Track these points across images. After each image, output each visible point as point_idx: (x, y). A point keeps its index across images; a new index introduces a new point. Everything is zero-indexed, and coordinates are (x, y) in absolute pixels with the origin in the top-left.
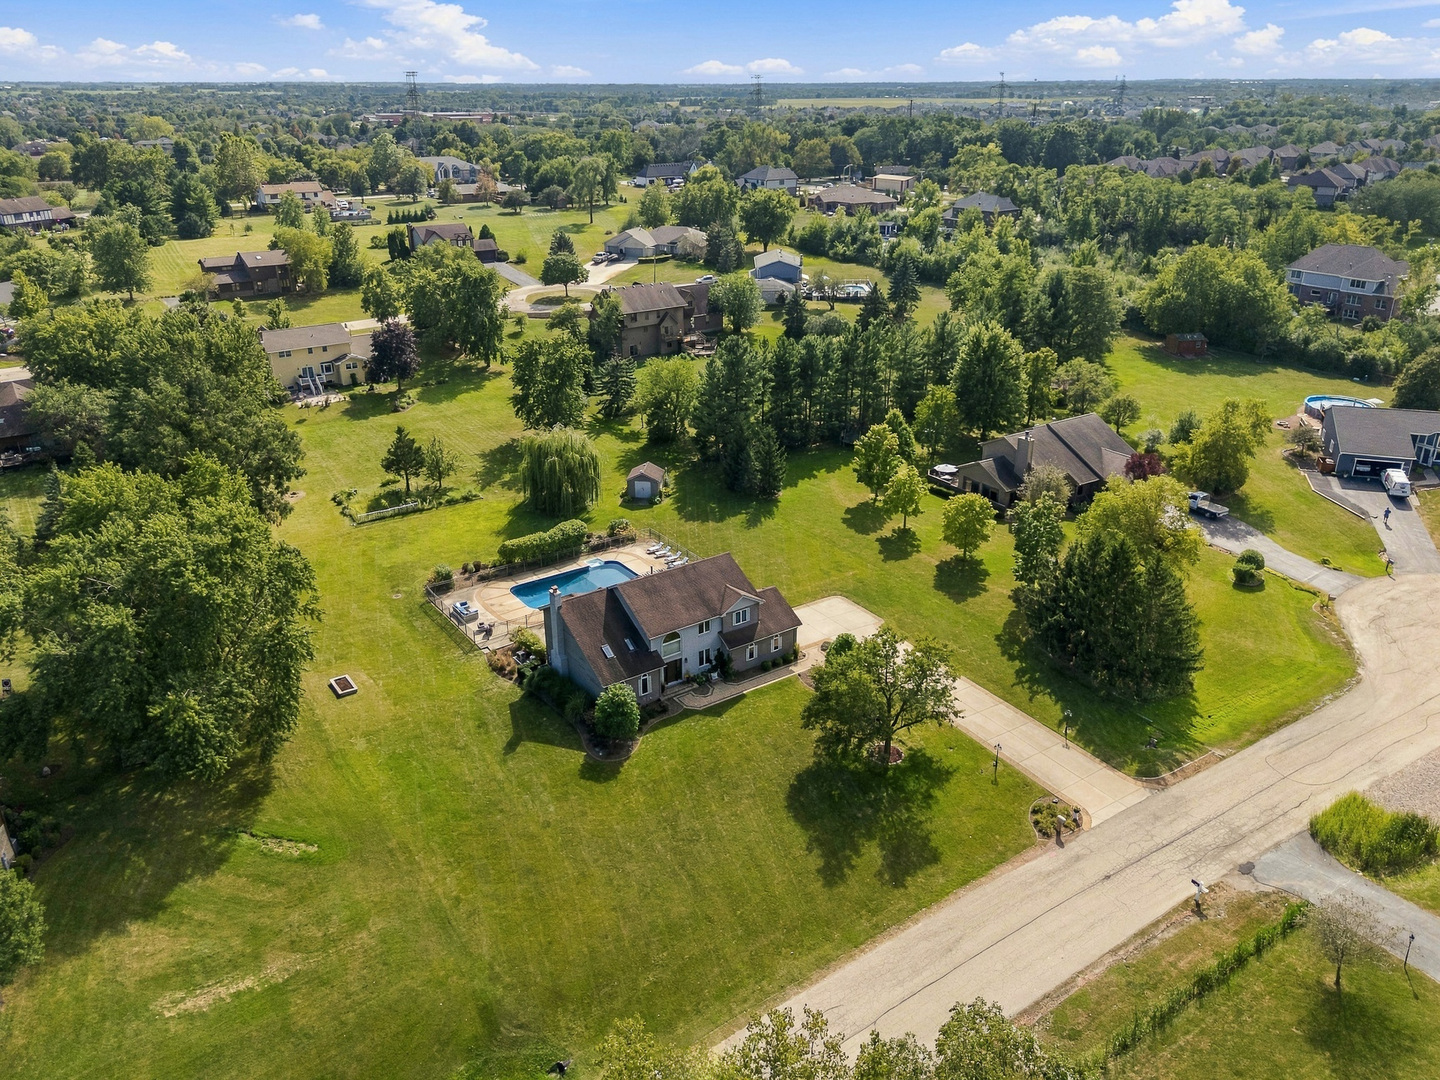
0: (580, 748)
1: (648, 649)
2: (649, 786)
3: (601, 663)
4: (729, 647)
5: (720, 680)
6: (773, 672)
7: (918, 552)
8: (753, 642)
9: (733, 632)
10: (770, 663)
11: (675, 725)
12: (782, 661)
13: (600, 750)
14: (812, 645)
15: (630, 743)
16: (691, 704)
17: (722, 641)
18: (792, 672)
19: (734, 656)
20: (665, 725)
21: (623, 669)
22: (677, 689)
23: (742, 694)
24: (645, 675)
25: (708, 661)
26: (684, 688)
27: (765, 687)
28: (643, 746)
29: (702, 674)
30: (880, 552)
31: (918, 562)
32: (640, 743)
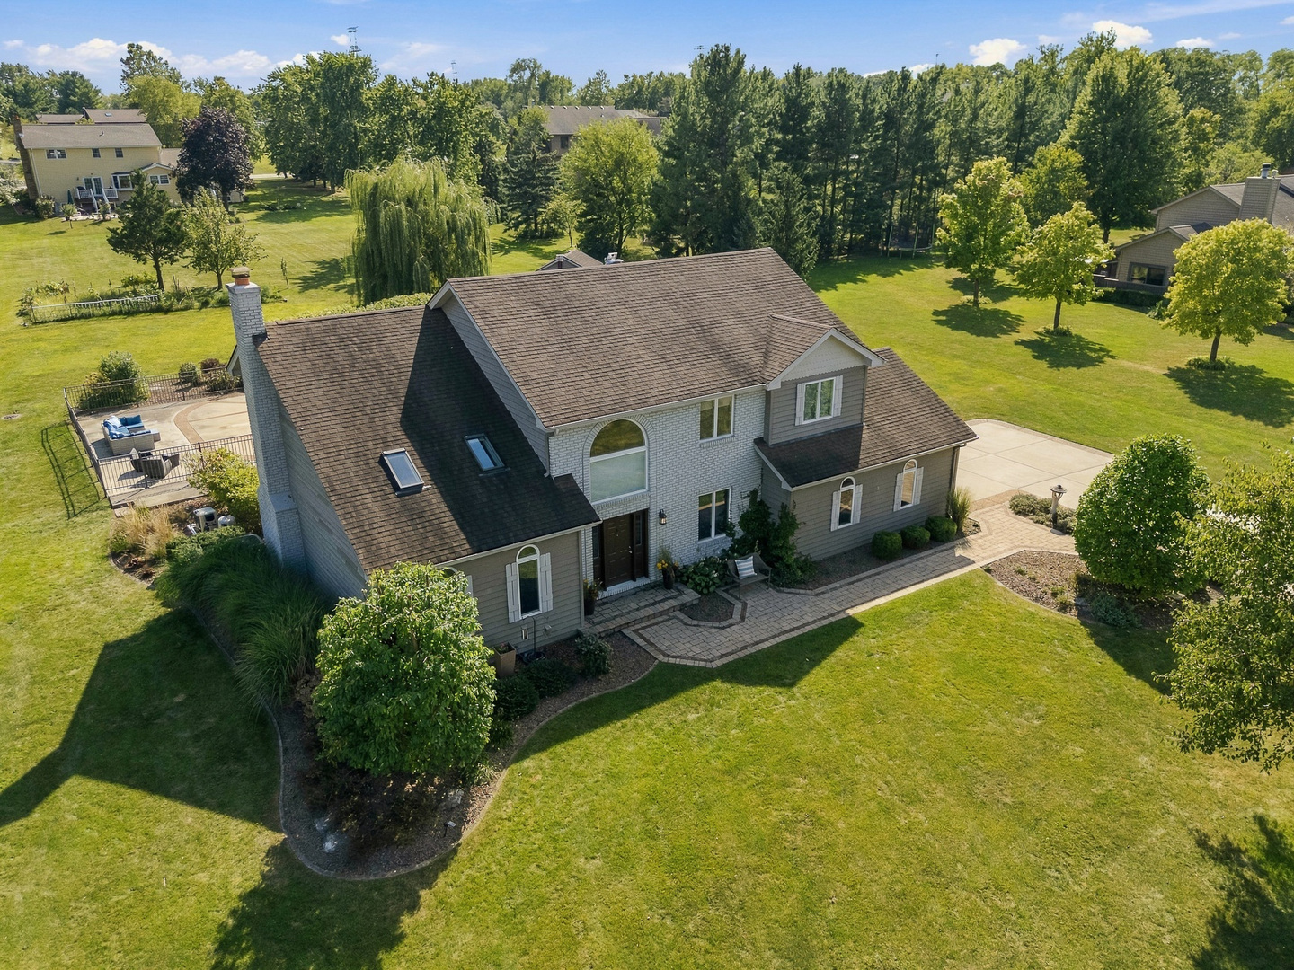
0: (260, 815)
1: (541, 470)
3: (373, 506)
4: (785, 486)
5: (764, 581)
6: (908, 564)
7: (1113, 357)
8: (848, 476)
9: (798, 442)
10: (898, 538)
11: (629, 722)
12: (927, 535)
13: (336, 825)
14: (995, 500)
15: (456, 795)
16: (681, 649)
17: (764, 463)
18: (966, 562)
19: (800, 514)
20: (593, 725)
21: (450, 524)
22: (633, 606)
23: (842, 616)
24: (531, 551)
25: (723, 527)
26: (655, 603)
27: (903, 600)
28: (508, 809)
29: (709, 562)
30: (1035, 357)
31: (1124, 371)
32: (494, 794)
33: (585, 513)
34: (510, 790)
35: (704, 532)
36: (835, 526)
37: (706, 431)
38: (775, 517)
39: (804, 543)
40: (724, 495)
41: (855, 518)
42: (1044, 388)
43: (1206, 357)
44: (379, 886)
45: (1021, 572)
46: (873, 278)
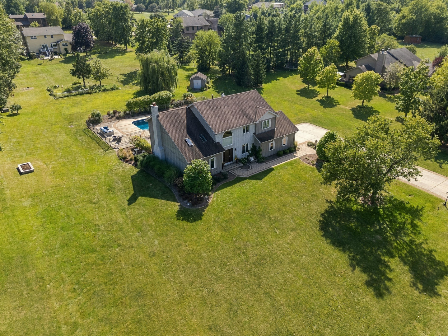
0: (175, 200)
1: (214, 141)
2: (223, 224)
3: (186, 149)
4: (260, 142)
5: (256, 162)
6: (284, 157)
7: (339, 105)
8: (272, 140)
9: (262, 133)
10: (282, 152)
11: (233, 186)
12: (288, 151)
13: (188, 202)
14: (303, 143)
15: (206, 197)
16: (240, 174)
17: (255, 138)
18: (296, 156)
19: (262, 148)
20: (227, 186)
21: (199, 152)
22: (230, 167)
23: (271, 168)
24: (213, 157)
25: (247, 151)
26: (235, 166)
27: (282, 165)
28: (215, 199)
29: (245, 158)
30: (320, 105)
31: (341, 109)
32: (212, 197)
33: (222, 149)
34: (215, 197)
35: (243, 152)
36: (270, 150)
37: (244, 132)
38: (258, 149)
39: (263, 154)
40: (247, 144)
41: (274, 148)
42: (321, 113)
43: (361, 104)
44: (198, 209)
45: (306, 158)
46: (281, 78)
